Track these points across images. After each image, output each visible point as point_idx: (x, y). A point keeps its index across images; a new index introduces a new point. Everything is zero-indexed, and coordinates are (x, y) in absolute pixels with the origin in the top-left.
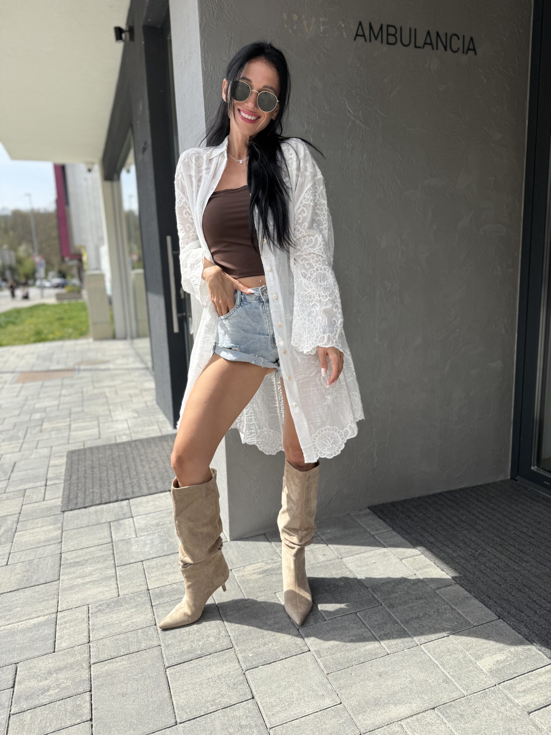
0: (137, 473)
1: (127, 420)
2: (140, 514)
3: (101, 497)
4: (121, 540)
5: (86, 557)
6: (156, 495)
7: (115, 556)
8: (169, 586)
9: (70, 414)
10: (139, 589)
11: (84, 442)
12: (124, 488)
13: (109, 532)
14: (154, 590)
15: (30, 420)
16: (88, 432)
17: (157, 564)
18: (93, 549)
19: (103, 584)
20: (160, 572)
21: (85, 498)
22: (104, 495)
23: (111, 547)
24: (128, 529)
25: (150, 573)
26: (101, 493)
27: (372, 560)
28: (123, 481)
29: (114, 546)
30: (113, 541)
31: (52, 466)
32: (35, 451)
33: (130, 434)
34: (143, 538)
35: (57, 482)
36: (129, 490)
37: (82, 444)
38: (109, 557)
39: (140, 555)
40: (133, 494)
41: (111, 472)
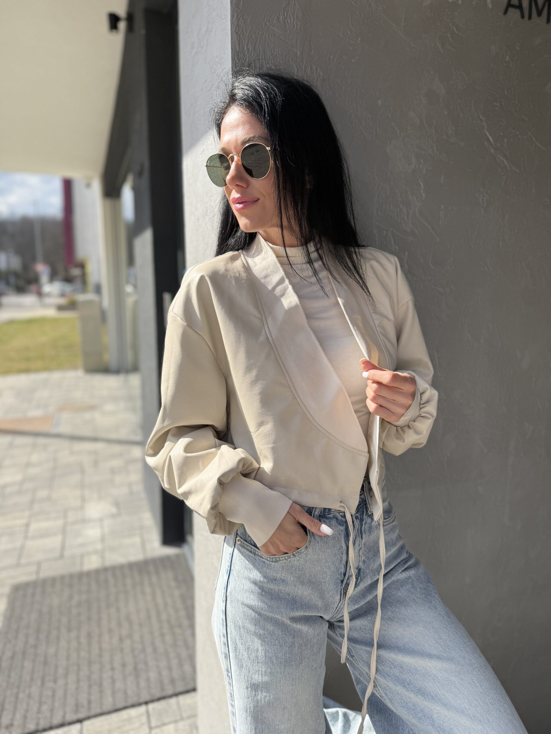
0: (100, 649)
1: (101, 520)
3: (39, 712)
6: (125, 714)
9: (32, 502)
11: (39, 564)
12: (77, 689)
16: (47, 542)
21: (14, 714)
22: (45, 708)
26: (41, 703)
28: (79, 669)
33: (103, 552)
36: (83, 699)
37: (35, 569)
40: (89, 708)
41: (63, 643)
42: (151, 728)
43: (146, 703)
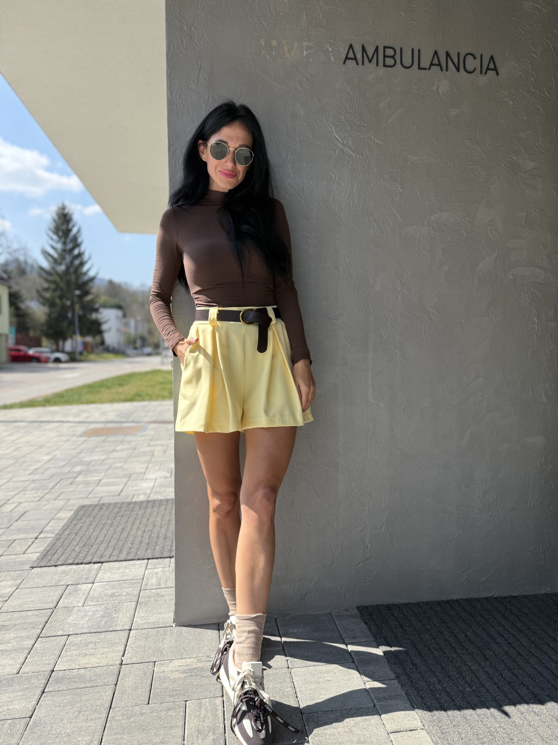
0: (128, 535)
1: (156, 479)
2: (103, 581)
3: (77, 556)
4: (66, 607)
5: (18, 621)
6: (132, 562)
7: (46, 625)
8: (76, 670)
9: (108, 469)
10: (43, 669)
11: (101, 498)
12: (105, 550)
13: (59, 597)
14: (58, 673)
15: (69, 472)
16: (112, 488)
17: (81, 641)
18: (30, 613)
19: (13, 656)
20: (78, 652)
21: (61, 556)
22: (81, 555)
23: (49, 614)
24: (79, 596)
25: (67, 651)
26: (80, 552)
27: (328, 677)
28: (110, 541)
29: (54, 612)
30: (57, 608)
31: (55, 519)
32: (52, 501)
33: (150, 494)
34: (88, 607)
35: (49, 535)
36: (108, 553)
37: (98, 499)
38: (39, 626)
39: (73, 627)
40: (109, 557)
41: (104, 531)
42: (146, 569)
43: (148, 559)
